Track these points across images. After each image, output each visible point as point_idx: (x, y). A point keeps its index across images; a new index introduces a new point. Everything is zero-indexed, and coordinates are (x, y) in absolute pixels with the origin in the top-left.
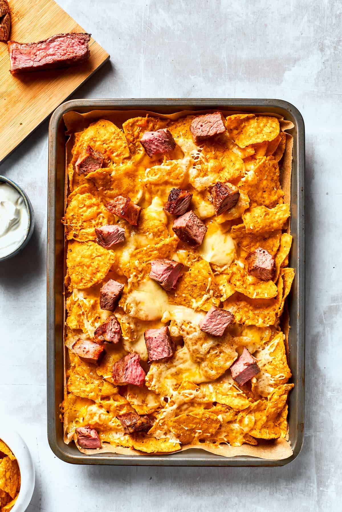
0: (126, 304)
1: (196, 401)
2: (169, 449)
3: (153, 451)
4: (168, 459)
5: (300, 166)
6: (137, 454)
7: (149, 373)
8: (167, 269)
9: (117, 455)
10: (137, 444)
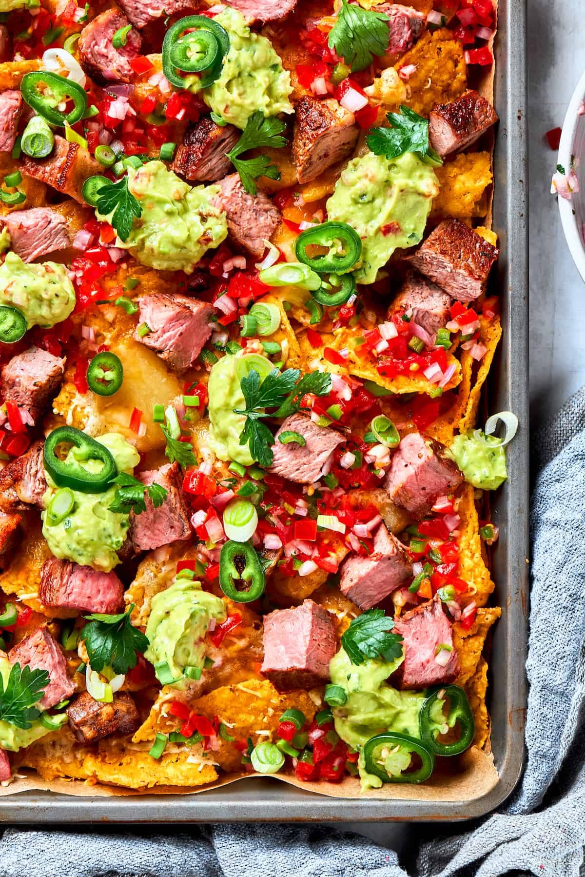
0: (72, 407)
1: (255, 653)
2: (187, 778)
3: (145, 784)
4: (183, 804)
5: (513, 56)
6: (106, 793)
7: (135, 584)
8: (176, 318)
9: (53, 798)
10: (106, 768)
